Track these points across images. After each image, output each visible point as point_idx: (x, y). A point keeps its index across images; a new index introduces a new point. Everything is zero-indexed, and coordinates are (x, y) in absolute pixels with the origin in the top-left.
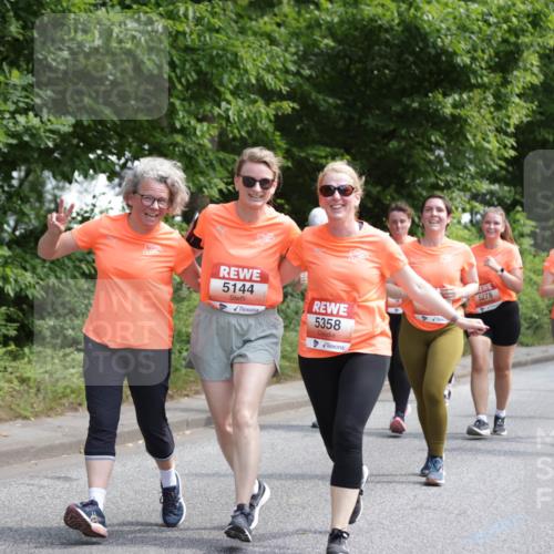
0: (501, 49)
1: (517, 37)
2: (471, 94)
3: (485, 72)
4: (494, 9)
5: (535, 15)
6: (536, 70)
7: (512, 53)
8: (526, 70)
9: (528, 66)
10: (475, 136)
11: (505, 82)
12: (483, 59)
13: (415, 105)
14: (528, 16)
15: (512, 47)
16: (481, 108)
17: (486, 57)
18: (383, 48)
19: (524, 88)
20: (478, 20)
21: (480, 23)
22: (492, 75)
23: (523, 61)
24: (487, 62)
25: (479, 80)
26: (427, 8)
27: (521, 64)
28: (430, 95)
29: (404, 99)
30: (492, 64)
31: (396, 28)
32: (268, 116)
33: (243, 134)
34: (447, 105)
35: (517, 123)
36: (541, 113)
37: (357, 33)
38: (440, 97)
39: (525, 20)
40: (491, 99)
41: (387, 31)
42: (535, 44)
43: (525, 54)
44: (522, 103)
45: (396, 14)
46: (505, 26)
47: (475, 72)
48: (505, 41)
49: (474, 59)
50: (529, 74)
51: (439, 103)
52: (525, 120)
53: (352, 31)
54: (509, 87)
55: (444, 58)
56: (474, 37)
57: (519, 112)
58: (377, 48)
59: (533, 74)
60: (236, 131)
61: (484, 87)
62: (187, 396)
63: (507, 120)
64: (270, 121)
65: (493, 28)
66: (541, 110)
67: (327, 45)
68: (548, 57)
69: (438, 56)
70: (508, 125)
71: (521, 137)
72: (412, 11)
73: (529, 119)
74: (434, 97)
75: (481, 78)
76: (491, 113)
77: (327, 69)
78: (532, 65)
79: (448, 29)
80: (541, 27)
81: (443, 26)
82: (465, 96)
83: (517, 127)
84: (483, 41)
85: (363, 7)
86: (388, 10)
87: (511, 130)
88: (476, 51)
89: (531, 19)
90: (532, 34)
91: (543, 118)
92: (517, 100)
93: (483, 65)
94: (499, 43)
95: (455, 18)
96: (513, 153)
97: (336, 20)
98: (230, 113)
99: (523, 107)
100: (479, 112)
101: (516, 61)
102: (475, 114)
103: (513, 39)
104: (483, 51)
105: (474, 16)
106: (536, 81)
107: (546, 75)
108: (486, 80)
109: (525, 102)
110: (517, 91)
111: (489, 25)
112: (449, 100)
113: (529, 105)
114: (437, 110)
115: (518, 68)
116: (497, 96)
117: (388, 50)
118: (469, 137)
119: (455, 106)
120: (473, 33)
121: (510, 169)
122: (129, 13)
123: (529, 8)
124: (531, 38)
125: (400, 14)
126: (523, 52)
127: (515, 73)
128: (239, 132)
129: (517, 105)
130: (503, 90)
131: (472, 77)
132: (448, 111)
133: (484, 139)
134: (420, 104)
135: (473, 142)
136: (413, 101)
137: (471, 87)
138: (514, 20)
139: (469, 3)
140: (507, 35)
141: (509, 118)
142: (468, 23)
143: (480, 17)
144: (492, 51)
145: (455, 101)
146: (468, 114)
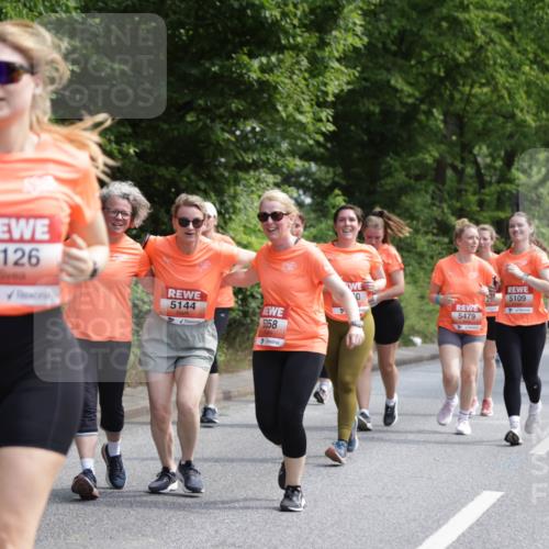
0: (318, 4)
2: (281, 56)
3: (298, 31)
6: (359, 30)
7: (330, 9)
8: (347, 30)
9: (350, 25)
10: (286, 106)
11: (322, 44)
12: (295, 15)
13: (215, 69)
15: (331, 3)
16: (293, 73)
17: (299, 13)
19: (344, 51)
22: (306, 35)
23: (344, 19)
24: (300, 20)
25: (291, 41)
27: (341, 23)
28: (234, 56)
29: (203, 62)
30: (306, 21)
34: (254, 68)
35: (337, 91)
36: (365, 80)
38: (245, 59)
40: (305, 63)
43: (346, 10)
44: (343, 68)
47: (286, 33)
49: (284, 15)
50: (350, 33)
51: (245, 66)
52: (346, 88)
54: (327, 49)
55: (249, 12)
57: (338, 80)
59: (356, 34)
61: (297, 49)
63: (323, 88)
66: (364, 76)
68: (373, 13)
70: (326, 94)
71: (340, 107)
73: (350, 87)
74: (238, 59)
75: (294, 38)
76: (305, 79)
78: (355, 24)
82: (273, 59)
83: (335, 96)
87: (330, 99)
88: (286, 5)
91: (368, 84)
92: (336, 65)
93: (296, 22)
96: (331, 127)
99: (343, 73)
100: (291, 78)
101: (335, 18)
102: (287, 81)
104: (297, 7)
106: (359, 44)
107: (370, 37)
108: (299, 39)
109: (347, 67)
110: (337, 54)
112: (256, 63)
113: (351, 71)
114: (241, 75)
115: (338, 27)
116: (313, 60)
118: (280, 108)
119: (263, 69)
121: (329, 145)
126: (343, 7)
127: (334, 33)
129: (337, 70)
130: (319, 54)
131: (282, 37)
132: (255, 75)
133: (297, 110)
134: (221, 68)
135: (284, 114)
136: (214, 65)
137: (281, 49)
141: (325, 84)
144: (306, 6)
145: (262, 63)
146: (279, 80)
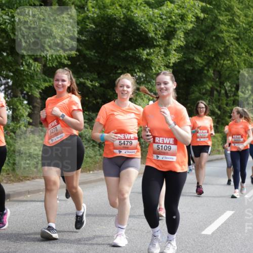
0: (168, 29)
1: (174, 24)
2: (154, 50)
3: (160, 40)
4: (165, 12)
5: (182, 15)
6: (182, 39)
7: (172, 31)
8: (178, 39)
9: (179, 37)
10: (155, 68)
11: (169, 44)
12: (159, 34)
13: (131, 54)
14: (179, 15)
15: (172, 29)
16: (158, 55)
17: (161, 33)
18: (116, 28)
19: (177, 47)
20: (158, 17)
21: (159, 18)
22: (163, 41)
23: (177, 35)
24: (161, 36)
25: (158, 43)
26: (135, 11)
27: (176, 36)
28: (137, 50)
29: (126, 51)
30: (163, 36)
31: (122, 20)
32: (65, 57)
33: (54, 65)
34: (144, 54)
35: (174, 62)
36: (185, 58)
37: (105, 22)
38: (141, 51)
39: (178, 17)
40: (163, 52)
41: (118, 21)
42: (182, 28)
43: (178, 32)
44: (176, 54)
45: (122, 14)
46: (169, 20)
47: (156, 40)
48: (169, 26)
49: (156, 34)
50: (179, 40)
51: (141, 53)
52: (177, 61)
53: (102, 21)
54: (171, 46)
55: (143, 33)
56: (156, 24)
57: (174, 58)
58: (114, 29)
59: (181, 41)
60: (50, 64)
61: (160, 46)
62: (29, 180)
63: (169, 61)
64: (66, 59)
65: (164, 21)
66: (184, 56)
67: (91, 27)
68: (188, 33)
69: (141, 32)
70: (170, 63)
71: (175, 68)
72: (129, 12)
73: (179, 60)
74: (139, 51)
75: (159, 42)
76: (162, 58)
77: (92, 38)
78: (181, 37)
79: (145, 21)
80: (185, 20)
81: (143, 19)
82: (152, 51)
83: (173, 63)
84: (160, 26)
85: (107, 10)
86: (119, 11)
87: (171, 65)
88: (156, 31)
89: (180, 17)
90: (181, 23)
91: (186, 59)
92: (174, 52)
93: (160, 37)
94: (167, 27)
95: (148, 16)
97: (96, 16)
98: (48, 56)
99: (176, 55)
100: (157, 58)
101: (174, 35)
102: (156, 59)
103: (172, 25)
104: (160, 31)
105: (156, 15)
106: (182, 44)
107: (186, 42)
108: (161, 43)
109: (177, 53)
110: (174, 48)
111: (163, 19)
112: (145, 52)
113: (179, 54)
114: (140, 56)
115: (175, 38)
116: (165, 50)
117: (118, 30)
118: (153, 68)
119: (148, 54)
120: (155, 22)
122: (4, 12)
123: (180, 12)
124: (180, 25)
125: (124, 14)
126: (177, 31)
127: (173, 40)
128: (52, 64)
129: (174, 54)
130: (168, 48)
131: (154, 42)
132: (145, 57)
133: (159, 69)
134: (132, 54)
135: (154, 71)
136: (129, 52)
137: (154, 46)
138: (173, 17)
139: (154, 9)
140: (170, 24)
141: (170, 60)
142: (153, 18)
143: (159, 16)
144: (163, 30)
145: (147, 52)
146: (153, 58)
